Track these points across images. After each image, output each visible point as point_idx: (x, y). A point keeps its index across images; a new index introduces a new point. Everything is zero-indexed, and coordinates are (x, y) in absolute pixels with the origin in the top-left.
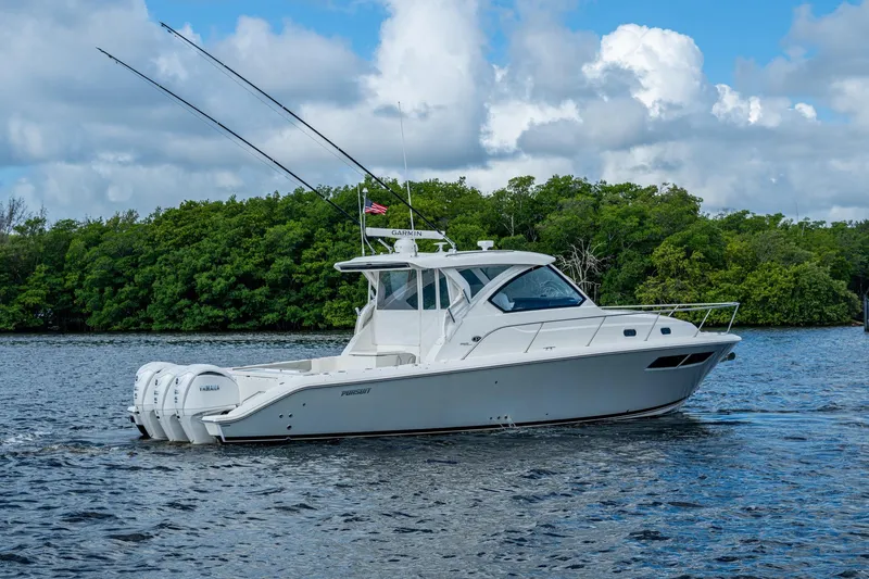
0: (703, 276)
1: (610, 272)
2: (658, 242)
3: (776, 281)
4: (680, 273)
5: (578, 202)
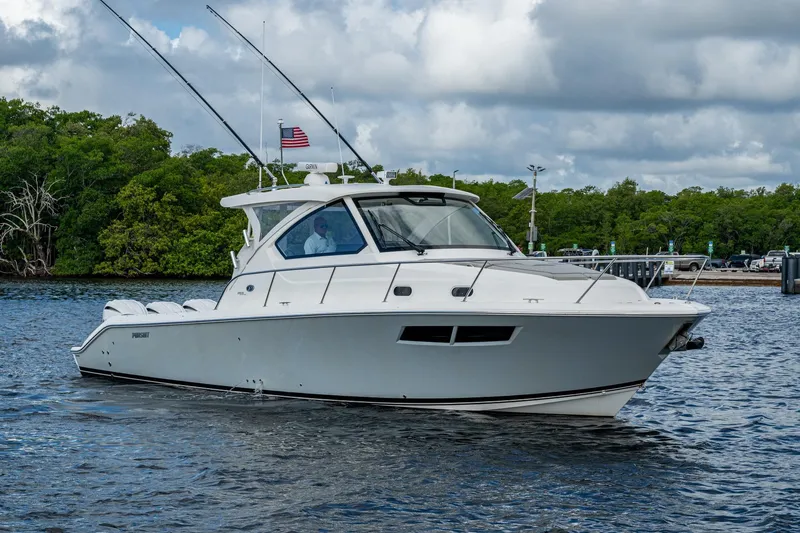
0: (176, 221)
1: (68, 214)
2: (124, 181)
4: (150, 217)
5: (31, 131)
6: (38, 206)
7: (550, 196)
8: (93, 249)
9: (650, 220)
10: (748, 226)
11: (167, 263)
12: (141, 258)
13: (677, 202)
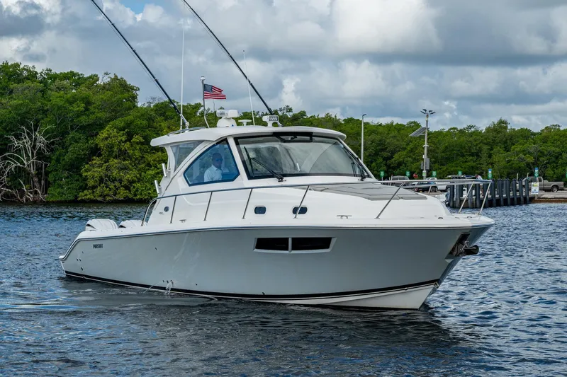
0: (143, 157)
1: (57, 153)
2: (102, 127)
4: (123, 154)
5: (28, 88)
6: (34, 147)
7: (439, 133)
8: (77, 180)
9: (520, 152)
11: (137, 191)
12: (115, 186)
13: (540, 137)
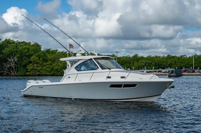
0: (42, 64)
1: (20, 62)
2: (32, 56)
3: (59, 65)
4: (37, 63)
5: (12, 45)
6: (14, 61)
7: (120, 58)
8: (26, 70)
9: (141, 62)
10: (161, 63)
11: (41, 72)
12: (36, 71)
13: (146, 58)
